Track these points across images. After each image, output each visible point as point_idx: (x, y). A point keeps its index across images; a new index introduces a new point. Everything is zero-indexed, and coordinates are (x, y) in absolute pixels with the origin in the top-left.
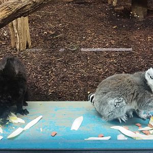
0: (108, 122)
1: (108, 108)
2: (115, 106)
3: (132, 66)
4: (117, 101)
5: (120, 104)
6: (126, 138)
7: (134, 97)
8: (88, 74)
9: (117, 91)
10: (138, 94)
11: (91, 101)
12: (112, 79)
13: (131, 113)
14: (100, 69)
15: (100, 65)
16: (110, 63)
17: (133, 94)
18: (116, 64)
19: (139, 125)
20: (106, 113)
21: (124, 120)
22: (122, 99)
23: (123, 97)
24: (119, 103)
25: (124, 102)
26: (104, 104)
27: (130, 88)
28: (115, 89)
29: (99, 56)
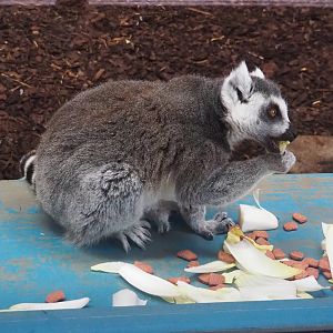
0: (86, 248)
1: (82, 200)
2: (105, 192)
3: (189, 60)
4: (110, 174)
5: (121, 186)
6: (144, 303)
7: (169, 161)
8: (32, 89)
9: (109, 142)
10: (181, 151)
11: (29, 179)
12: (92, 99)
13: (165, 218)
14: (75, 69)
15: (75, 55)
16: (113, 50)
17: (166, 150)
18: (132, 52)
19: (190, 255)
20: (75, 218)
21: (138, 242)
22: (127, 166)
23: (130, 163)
24: (116, 181)
25: (134, 179)
26: (67, 188)
27: (154, 128)
28: (101, 135)
29: (73, 23)
